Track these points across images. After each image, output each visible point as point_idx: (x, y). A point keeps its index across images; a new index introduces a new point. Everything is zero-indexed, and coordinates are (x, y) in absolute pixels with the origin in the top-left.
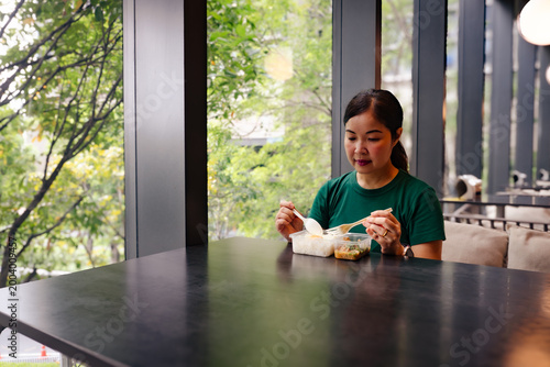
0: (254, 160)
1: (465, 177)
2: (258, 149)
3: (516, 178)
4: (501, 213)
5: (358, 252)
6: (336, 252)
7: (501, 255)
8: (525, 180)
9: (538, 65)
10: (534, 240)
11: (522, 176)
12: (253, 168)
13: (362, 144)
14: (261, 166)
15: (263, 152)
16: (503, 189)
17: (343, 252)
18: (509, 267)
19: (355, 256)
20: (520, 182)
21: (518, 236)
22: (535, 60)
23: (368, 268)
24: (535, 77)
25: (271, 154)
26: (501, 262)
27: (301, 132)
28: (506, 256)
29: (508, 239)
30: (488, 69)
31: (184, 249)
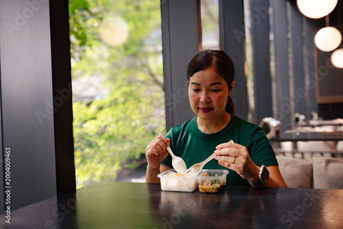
0: (86, 115)
2: (89, 105)
4: (295, 147)
5: (219, 186)
6: (200, 187)
7: (307, 178)
8: (304, 120)
9: (304, 34)
10: (332, 166)
11: (302, 117)
12: (85, 122)
13: (206, 94)
14: (92, 119)
15: (94, 107)
17: (206, 186)
18: (315, 188)
19: (217, 189)
20: (301, 122)
21: (320, 163)
22: (302, 31)
23: (226, 198)
24: (302, 44)
25: (101, 109)
26: (309, 185)
28: (312, 179)
29: (312, 166)
30: (272, 37)
31: (56, 197)
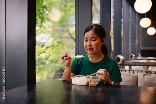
0: (41, 51)
1: (119, 56)
2: (42, 46)
3: (132, 56)
4: (130, 68)
5: (97, 83)
6: (89, 83)
7: (135, 82)
8: (135, 57)
9: (136, 20)
10: (146, 77)
11: (134, 56)
12: (41, 53)
13: (90, 42)
14: (44, 52)
15: (44, 47)
16: (128, 60)
17: (92, 83)
18: (138, 86)
19: (96, 85)
20: (133, 58)
21: (141, 75)
22: (135, 19)
23: (100, 89)
24: (136, 24)
25: (47, 48)
26: (136, 85)
27: (58, 40)
28: (137, 82)
29: (137, 76)
30: (122, 21)
31: (27, 85)
